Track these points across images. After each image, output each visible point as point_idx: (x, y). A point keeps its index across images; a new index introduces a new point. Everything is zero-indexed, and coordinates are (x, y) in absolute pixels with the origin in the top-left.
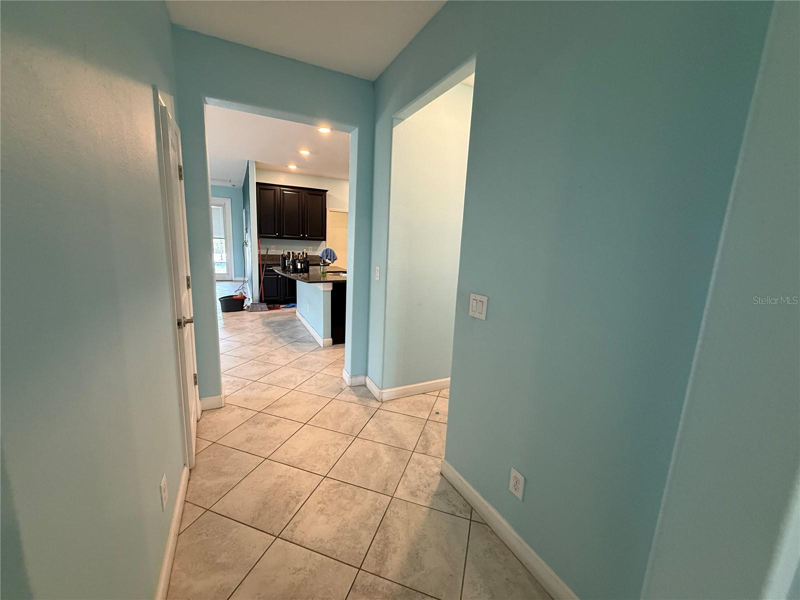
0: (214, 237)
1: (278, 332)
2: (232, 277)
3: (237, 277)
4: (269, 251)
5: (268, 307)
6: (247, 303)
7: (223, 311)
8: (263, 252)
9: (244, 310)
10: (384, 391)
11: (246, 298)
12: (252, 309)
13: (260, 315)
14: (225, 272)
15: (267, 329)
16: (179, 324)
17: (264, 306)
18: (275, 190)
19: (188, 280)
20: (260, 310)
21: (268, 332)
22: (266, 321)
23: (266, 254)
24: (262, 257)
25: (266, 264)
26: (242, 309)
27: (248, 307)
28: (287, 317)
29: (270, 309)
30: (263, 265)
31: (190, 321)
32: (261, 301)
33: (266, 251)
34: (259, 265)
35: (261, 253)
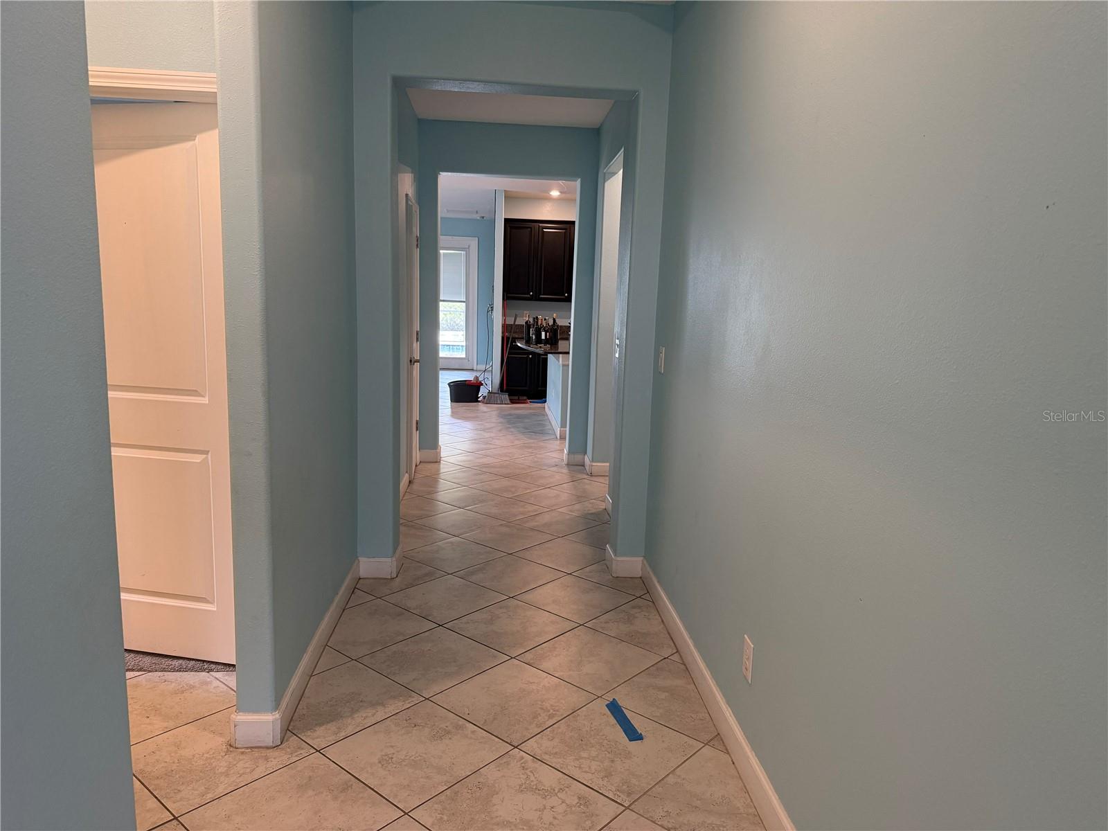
0: (441, 298)
1: (514, 423)
2: (473, 365)
3: (480, 364)
4: (518, 319)
5: (510, 400)
6: (483, 392)
7: (451, 401)
8: (510, 321)
9: (479, 402)
10: (594, 464)
11: (482, 384)
12: (489, 400)
13: (498, 408)
14: (464, 356)
15: (501, 420)
16: (411, 361)
17: (506, 397)
18: (531, 228)
19: (417, 334)
20: (499, 402)
21: (501, 423)
22: (503, 413)
23: (512, 323)
24: (506, 328)
25: (513, 338)
26: (475, 400)
27: (484, 397)
28: (531, 411)
29: (513, 402)
30: (508, 338)
31: (417, 361)
32: (502, 388)
33: (513, 319)
34: (503, 338)
35: (507, 323)
